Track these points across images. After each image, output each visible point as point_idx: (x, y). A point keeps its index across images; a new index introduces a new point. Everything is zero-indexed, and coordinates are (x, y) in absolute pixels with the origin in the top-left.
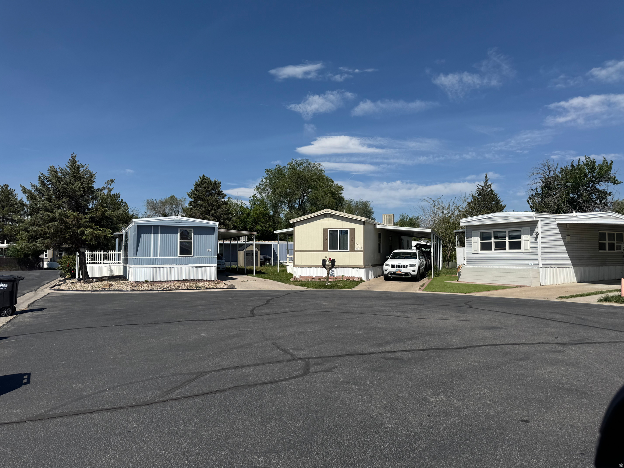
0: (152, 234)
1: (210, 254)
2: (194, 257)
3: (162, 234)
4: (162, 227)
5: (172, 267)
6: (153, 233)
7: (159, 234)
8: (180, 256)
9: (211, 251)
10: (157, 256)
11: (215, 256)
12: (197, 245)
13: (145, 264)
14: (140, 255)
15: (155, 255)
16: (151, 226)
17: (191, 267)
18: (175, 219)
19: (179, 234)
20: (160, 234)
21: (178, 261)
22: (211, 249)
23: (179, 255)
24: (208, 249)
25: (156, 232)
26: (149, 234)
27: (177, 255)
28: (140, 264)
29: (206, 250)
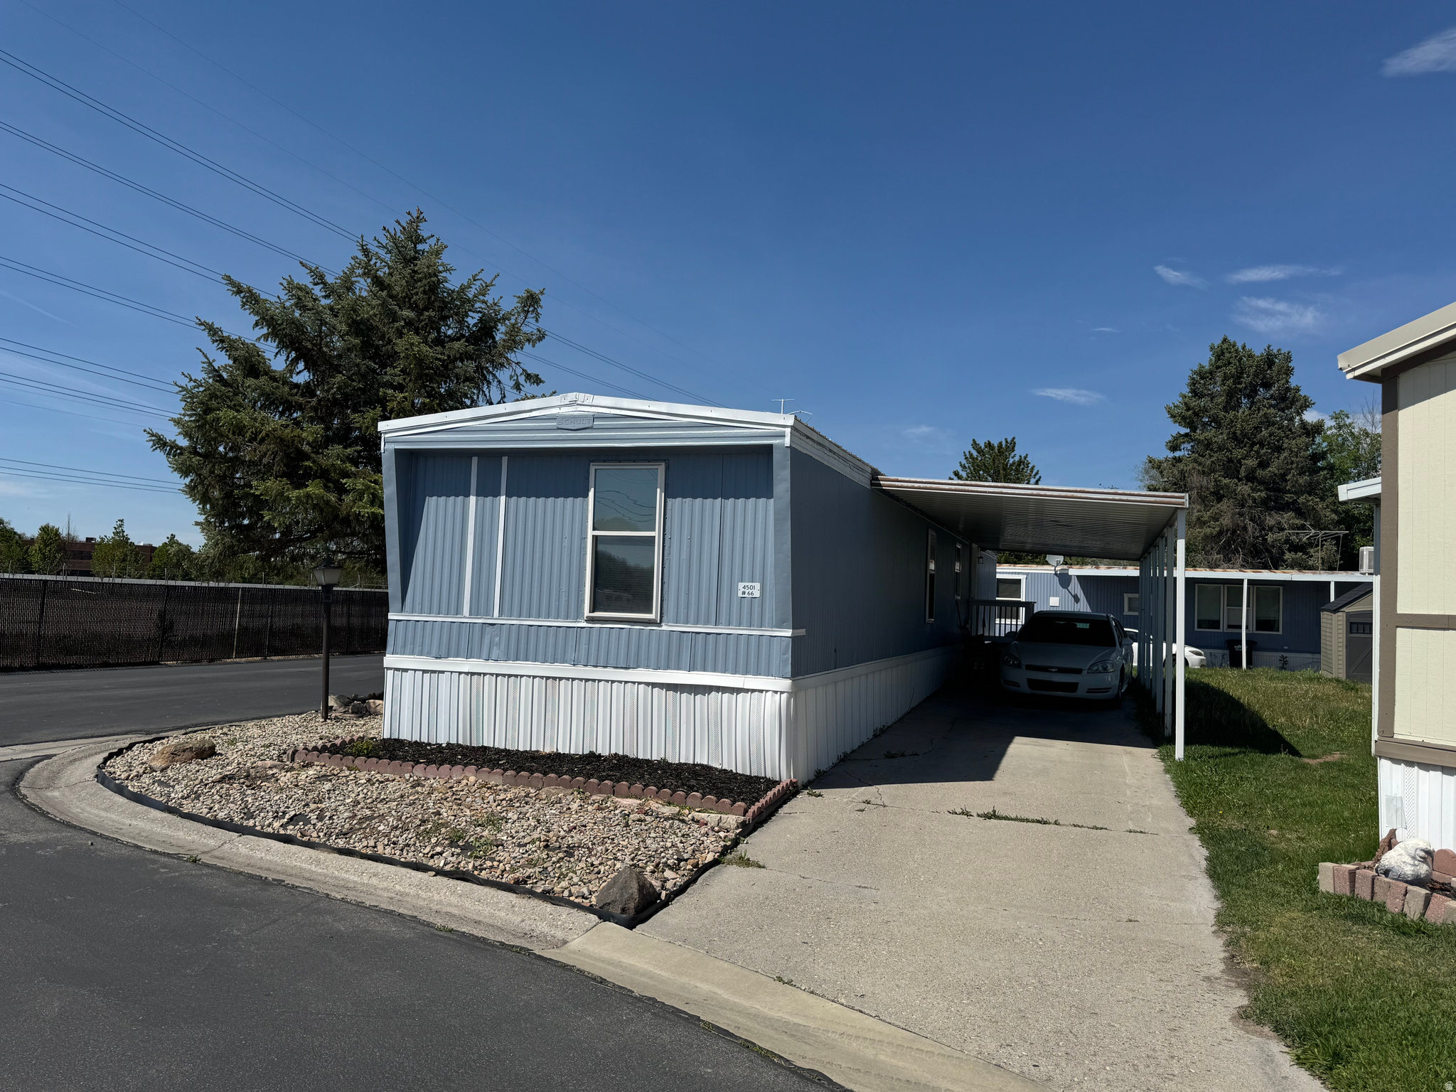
0: (473, 499)
1: (752, 612)
2: (664, 627)
3: (514, 499)
4: (517, 455)
5: (555, 678)
6: (477, 495)
7: (503, 498)
8: (590, 620)
9: (757, 594)
12: (684, 556)
13: (434, 652)
14: (418, 607)
15: (482, 610)
16: (466, 455)
17: (647, 684)
19: (591, 494)
20: (509, 495)
23: (587, 613)
25: (488, 490)
27: (579, 615)
29: (732, 589)
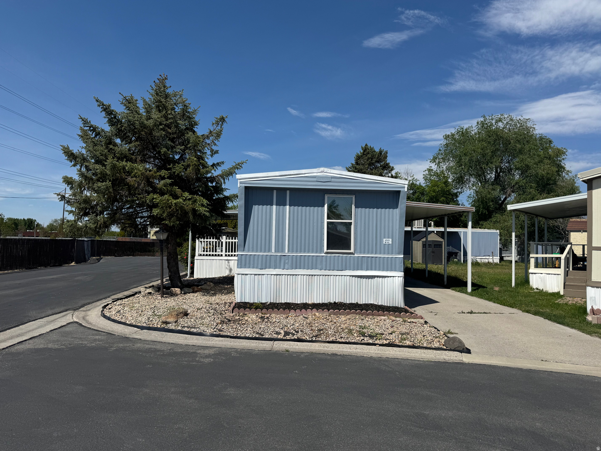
0: (274, 207)
1: (389, 249)
2: (356, 255)
3: (292, 207)
4: (293, 191)
5: (312, 275)
6: (276, 205)
7: (288, 207)
8: (327, 253)
9: (390, 243)
10: (283, 250)
11: (399, 254)
12: (363, 229)
13: (260, 266)
14: (251, 249)
15: (280, 250)
16: (271, 189)
17: (350, 276)
18: (319, 174)
19: (326, 206)
20: (290, 205)
21: (324, 263)
22: (391, 240)
23: (325, 250)
24: (384, 240)
25: (281, 203)
26: (269, 206)
27: (321, 251)
28: (251, 266)
29: (381, 241)
